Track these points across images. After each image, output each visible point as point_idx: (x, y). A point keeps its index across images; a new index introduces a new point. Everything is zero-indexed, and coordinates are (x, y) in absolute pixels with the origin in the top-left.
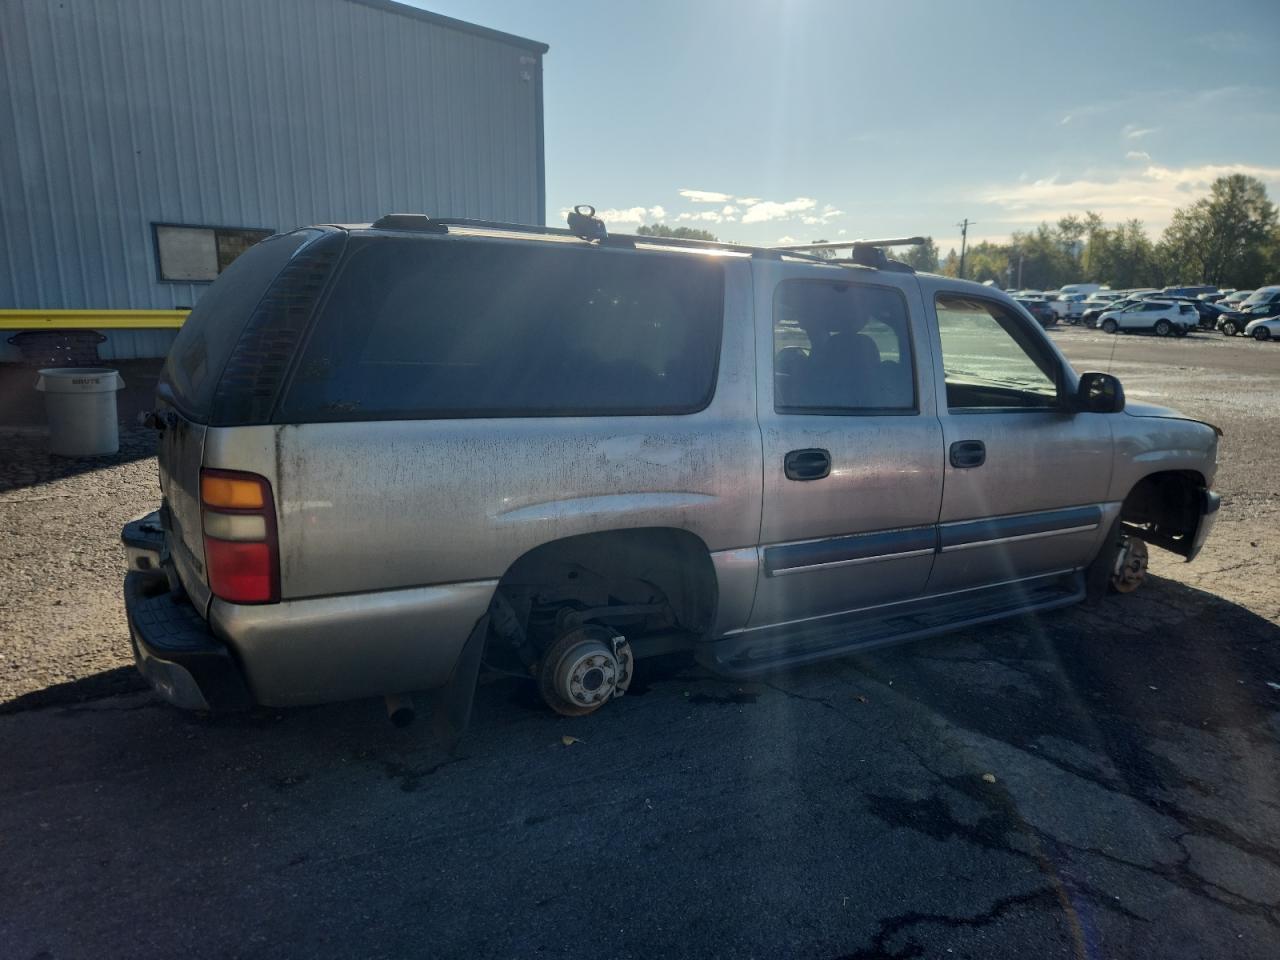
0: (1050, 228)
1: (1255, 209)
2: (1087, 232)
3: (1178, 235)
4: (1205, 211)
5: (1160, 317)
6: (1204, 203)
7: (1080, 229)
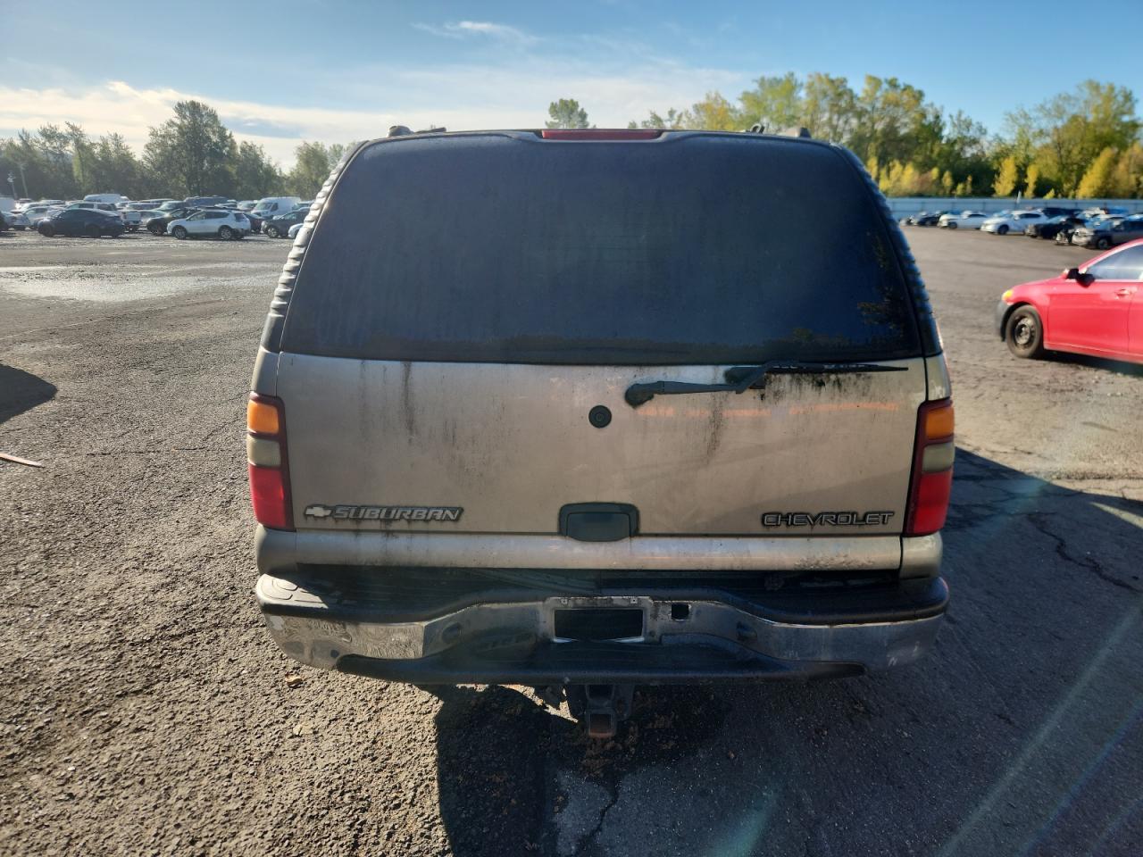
0: (32, 137)
1: (214, 132)
2: (72, 142)
3: (158, 151)
4: (174, 130)
5: (222, 224)
6: (171, 124)
7: (64, 140)
